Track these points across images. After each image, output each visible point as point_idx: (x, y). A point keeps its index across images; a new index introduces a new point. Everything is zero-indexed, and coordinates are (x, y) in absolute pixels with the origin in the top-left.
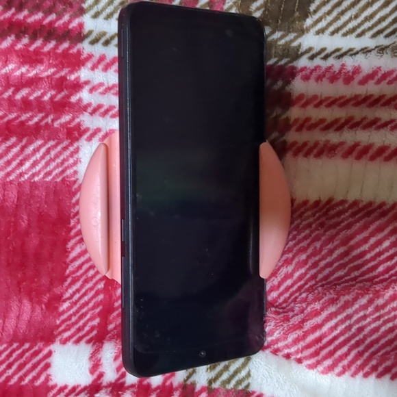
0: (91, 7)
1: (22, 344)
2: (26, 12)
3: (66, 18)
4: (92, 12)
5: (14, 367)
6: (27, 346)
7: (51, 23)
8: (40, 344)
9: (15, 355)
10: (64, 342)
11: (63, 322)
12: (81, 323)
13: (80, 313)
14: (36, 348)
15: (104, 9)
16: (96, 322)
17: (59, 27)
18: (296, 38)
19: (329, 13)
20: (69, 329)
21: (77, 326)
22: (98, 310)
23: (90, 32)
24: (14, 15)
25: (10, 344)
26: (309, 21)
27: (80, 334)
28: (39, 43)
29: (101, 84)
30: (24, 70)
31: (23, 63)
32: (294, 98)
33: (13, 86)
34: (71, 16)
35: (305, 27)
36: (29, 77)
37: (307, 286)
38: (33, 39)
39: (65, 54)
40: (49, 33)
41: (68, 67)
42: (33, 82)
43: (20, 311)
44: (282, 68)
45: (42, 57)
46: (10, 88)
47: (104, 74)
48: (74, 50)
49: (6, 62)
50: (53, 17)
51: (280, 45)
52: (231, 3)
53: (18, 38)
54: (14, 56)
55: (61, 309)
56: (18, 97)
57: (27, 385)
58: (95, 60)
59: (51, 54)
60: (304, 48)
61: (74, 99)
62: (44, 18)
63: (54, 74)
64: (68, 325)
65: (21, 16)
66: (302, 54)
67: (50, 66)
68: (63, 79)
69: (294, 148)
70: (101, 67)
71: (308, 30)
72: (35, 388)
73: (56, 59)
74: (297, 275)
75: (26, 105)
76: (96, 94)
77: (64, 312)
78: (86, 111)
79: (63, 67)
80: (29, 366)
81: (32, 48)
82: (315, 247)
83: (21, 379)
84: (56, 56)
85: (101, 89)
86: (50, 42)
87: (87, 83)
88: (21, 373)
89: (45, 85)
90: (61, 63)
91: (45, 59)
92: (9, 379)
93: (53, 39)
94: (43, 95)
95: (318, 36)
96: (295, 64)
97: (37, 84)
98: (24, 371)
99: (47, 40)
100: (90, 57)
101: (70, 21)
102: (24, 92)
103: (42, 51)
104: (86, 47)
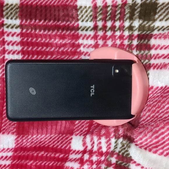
0: (81, 18)
1: (63, 135)
2: (60, 22)
3: (73, 22)
4: (81, 20)
5: (60, 142)
6: (64, 135)
7: (68, 25)
8: (68, 135)
9: (60, 138)
10: (76, 135)
11: (76, 128)
12: (82, 129)
13: (82, 125)
14: (67, 136)
15: (85, 18)
16: (87, 129)
17: (71, 26)
18: (152, 23)
19: (164, 12)
20: (78, 131)
21: (81, 130)
22: (88, 125)
23: (81, 27)
24: (56, 23)
25: (59, 134)
26: (157, 16)
27: (82, 133)
28: (64, 32)
29: (87, 45)
30: (61, 41)
31: (60, 39)
32: (151, 46)
33: (58, 47)
34: (74, 22)
35: (155, 18)
36: (63, 44)
37: (154, 120)
38: (63, 30)
39: (73, 35)
40: (68, 28)
41: (74, 39)
42: (65, 45)
43: (61, 123)
44: (148, 35)
45: (66, 36)
46: (57, 48)
47: (87, 41)
48: (76, 33)
49: (55, 39)
50: (68, 23)
51: (146, 26)
52: (127, 12)
53: (58, 31)
54: (57, 36)
55: (76, 123)
56: (60, 50)
57: (63, 149)
58: (83, 36)
59: (69, 35)
60: (156, 26)
61: (78, 50)
62: (66, 24)
63: (71, 42)
64: (77, 129)
65: (58, 23)
66: (155, 29)
67: (69, 39)
68: (74, 43)
69: (153, 66)
70: (85, 38)
71: (156, 20)
72: (66, 150)
73: (70, 37)
74: (152, 115)
75: (63, 53)
76: (85, 48)
77: (76, 125)
78: (82, 54)
79: (73, 39)
80: (64, 142)
81: (62, 34)
82: (159, 105)
83: (62, 146)
84: (70, 36)
85: (87, 46)
86: (68, 31)
87: (82, 44)
88: (62, 145)
89: (68, 46)
90: (72, 38)
91: (67, 37)
92: (58, 146)
93: (69, 30)
94: (68, 49)
95: (160, 22)
96: (152, 33)
97: (66, 46)
98: (63, 144)
99: (67, 30)
100: (81, 35)
101: (74, 24)
102: (62, 49)
103: (66, 34)
104: (80, 32)
